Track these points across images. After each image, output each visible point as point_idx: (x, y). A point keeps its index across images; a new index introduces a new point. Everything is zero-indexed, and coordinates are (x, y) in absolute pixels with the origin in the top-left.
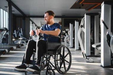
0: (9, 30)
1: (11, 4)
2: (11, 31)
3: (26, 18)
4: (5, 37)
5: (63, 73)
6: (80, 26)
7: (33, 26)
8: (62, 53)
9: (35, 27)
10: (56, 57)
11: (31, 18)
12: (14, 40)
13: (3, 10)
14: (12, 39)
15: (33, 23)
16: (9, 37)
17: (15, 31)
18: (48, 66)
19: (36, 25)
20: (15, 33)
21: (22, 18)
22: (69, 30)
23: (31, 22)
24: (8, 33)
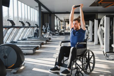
0: (39, 27)
1: (40, 4)
2: (40, 27)
3: (52, 15)
4: (36, 32)
5: (88, 74)
6: (100, 25)
7: (57, 20)
8: (87, 57)
9: (59, 21)
10: (83, 61)
11: (56, 14)
12: (43, 34)
13: (34, 9)
14: (42, 33)
15: (57, 17)
16: (40, 32)
17: (43, 26)
18: (77, 70)
19: (59, 19)
20: (43, 28)
21: (48, 14)
22: (89, 26)
23: (55, 17)
24: (38, 29)
